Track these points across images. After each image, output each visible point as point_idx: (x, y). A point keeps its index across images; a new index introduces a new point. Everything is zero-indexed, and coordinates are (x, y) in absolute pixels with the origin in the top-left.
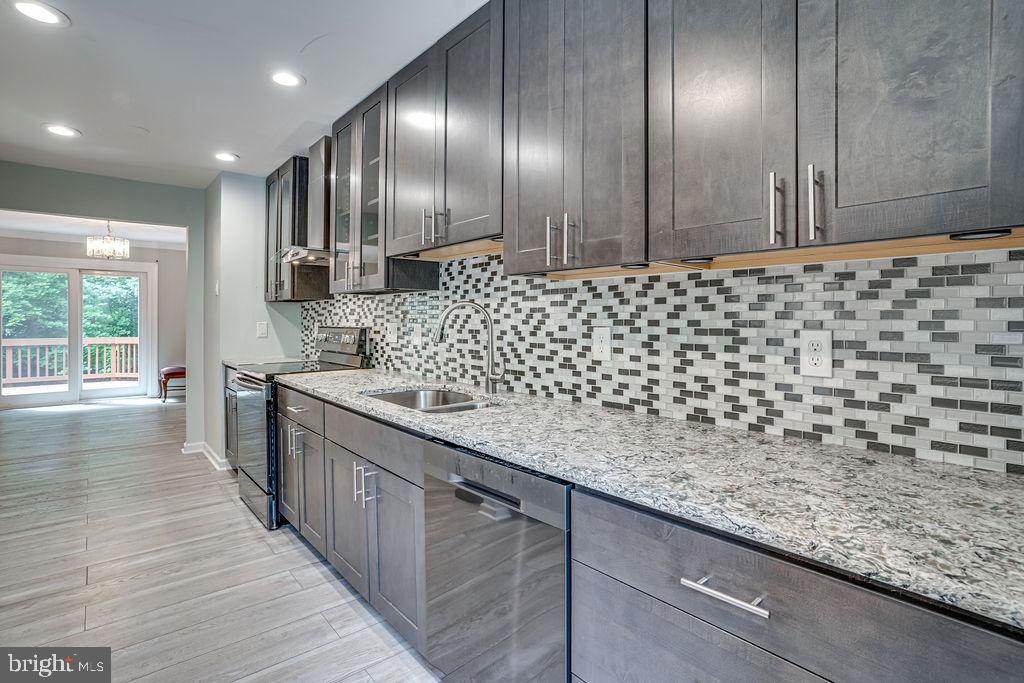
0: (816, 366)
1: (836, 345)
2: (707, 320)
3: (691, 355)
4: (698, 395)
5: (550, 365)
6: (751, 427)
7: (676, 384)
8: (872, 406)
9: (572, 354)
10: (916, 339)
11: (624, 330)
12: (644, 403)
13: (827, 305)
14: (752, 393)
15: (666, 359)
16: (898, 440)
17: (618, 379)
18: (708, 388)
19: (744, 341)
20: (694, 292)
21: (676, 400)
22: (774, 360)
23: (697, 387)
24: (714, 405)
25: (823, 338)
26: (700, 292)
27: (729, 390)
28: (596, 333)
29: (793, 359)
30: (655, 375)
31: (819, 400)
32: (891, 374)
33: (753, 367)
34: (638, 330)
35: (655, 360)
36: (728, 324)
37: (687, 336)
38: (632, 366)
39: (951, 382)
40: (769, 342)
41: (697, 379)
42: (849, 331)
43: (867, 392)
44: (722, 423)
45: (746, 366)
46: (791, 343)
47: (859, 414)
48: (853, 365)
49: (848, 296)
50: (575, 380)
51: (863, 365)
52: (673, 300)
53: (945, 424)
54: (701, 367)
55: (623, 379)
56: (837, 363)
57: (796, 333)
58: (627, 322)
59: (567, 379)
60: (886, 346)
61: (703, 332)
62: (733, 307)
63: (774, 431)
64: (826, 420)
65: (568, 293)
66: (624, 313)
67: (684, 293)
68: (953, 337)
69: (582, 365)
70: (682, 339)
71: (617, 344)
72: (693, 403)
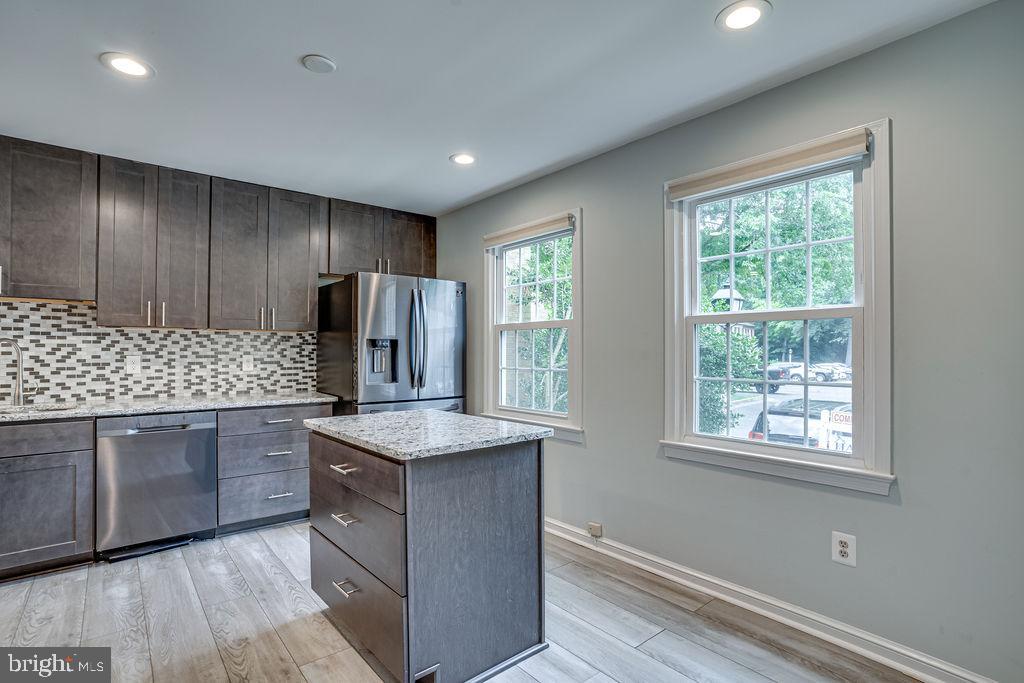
0: (249, 368)
1: (255, 360)
2: (201, 351)
3: (193, 367)
4: (197, 384)
5: (82, 380)
6: (223, 393)
7: (185, 381)
8: (265, 379)
9: (107, 372)
10: (277, 357)
11: (152, 357)
12: (165, 392)
13: (252, 346)
14: (223, 380)
15: (179, 369)
16: (272, 388)
17: (145, 382)
18: (202, 380)
19: (220, 360)
20: (195, 339)
21: (185, 388)
22: (233, 367)
23: (198, 381)
24: (204, 387)
25: (251, 358)
26: (198, 339)
27: (213, 380)
28: (128, 359)
29: (240, 366)
30: (172, 378)
31: (249, 379)
32: (271, 368)
33: (224, 370)
34: (161, 357)
35: (173, 371)
36: (213, 353)
37: (192, 358)
38: (157, 374)
39: (285, 369)
40: (231, 360)
41: (197, 377)
42: (259, 355)
43: (264, 374)
44: (209, 393)
45: (221, 370)
46: (239, 360)
47: (262, 382)
48: (260, 366)
49: (258, 344)
50: (109, 387)
51: (262, 366)
52: (183, 343)
53: (284, 381)
54: (199, 371)
55: (149, 382)
56: (255, 366)
57: (241, 356)
58: (153, 353)
59: (101, 387)
60: (269, 360)
61: (201, 357)
62: (216, 346)
63: (232, 393)
64: (251, 385)
65: (101, 337)
66: (151, 348)
67: (190, 339)
68: (285, 356)
69: (115, 378)
70: (188, 360)
71: (145, 364)
72: (194, 388)
